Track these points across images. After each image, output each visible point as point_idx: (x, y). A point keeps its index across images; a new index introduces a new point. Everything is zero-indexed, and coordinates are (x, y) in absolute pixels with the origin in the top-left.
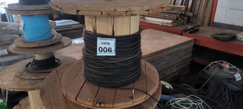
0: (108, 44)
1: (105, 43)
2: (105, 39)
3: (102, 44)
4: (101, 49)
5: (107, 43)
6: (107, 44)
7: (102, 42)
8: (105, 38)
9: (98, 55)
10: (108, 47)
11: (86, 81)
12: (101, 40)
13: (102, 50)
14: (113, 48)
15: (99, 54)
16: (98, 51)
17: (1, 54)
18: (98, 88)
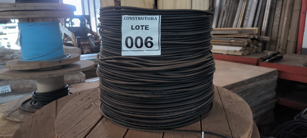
0: (144, 27)
1: (137, 28)
2: (138, 19)
3: (132, 29)
4: (129, 41)
5: (142, 26)
6: (142, 29)
7: (132, 26)
8: (138, 16)
9: (124, 54)
10: (144, 34)
11: (103, 117)
12: (130, 21)
13: (133, 43)
14: (156, 38)
15: (126, 52)
16: (124, 47)
17: (3, 92)
18: (126, 130)
